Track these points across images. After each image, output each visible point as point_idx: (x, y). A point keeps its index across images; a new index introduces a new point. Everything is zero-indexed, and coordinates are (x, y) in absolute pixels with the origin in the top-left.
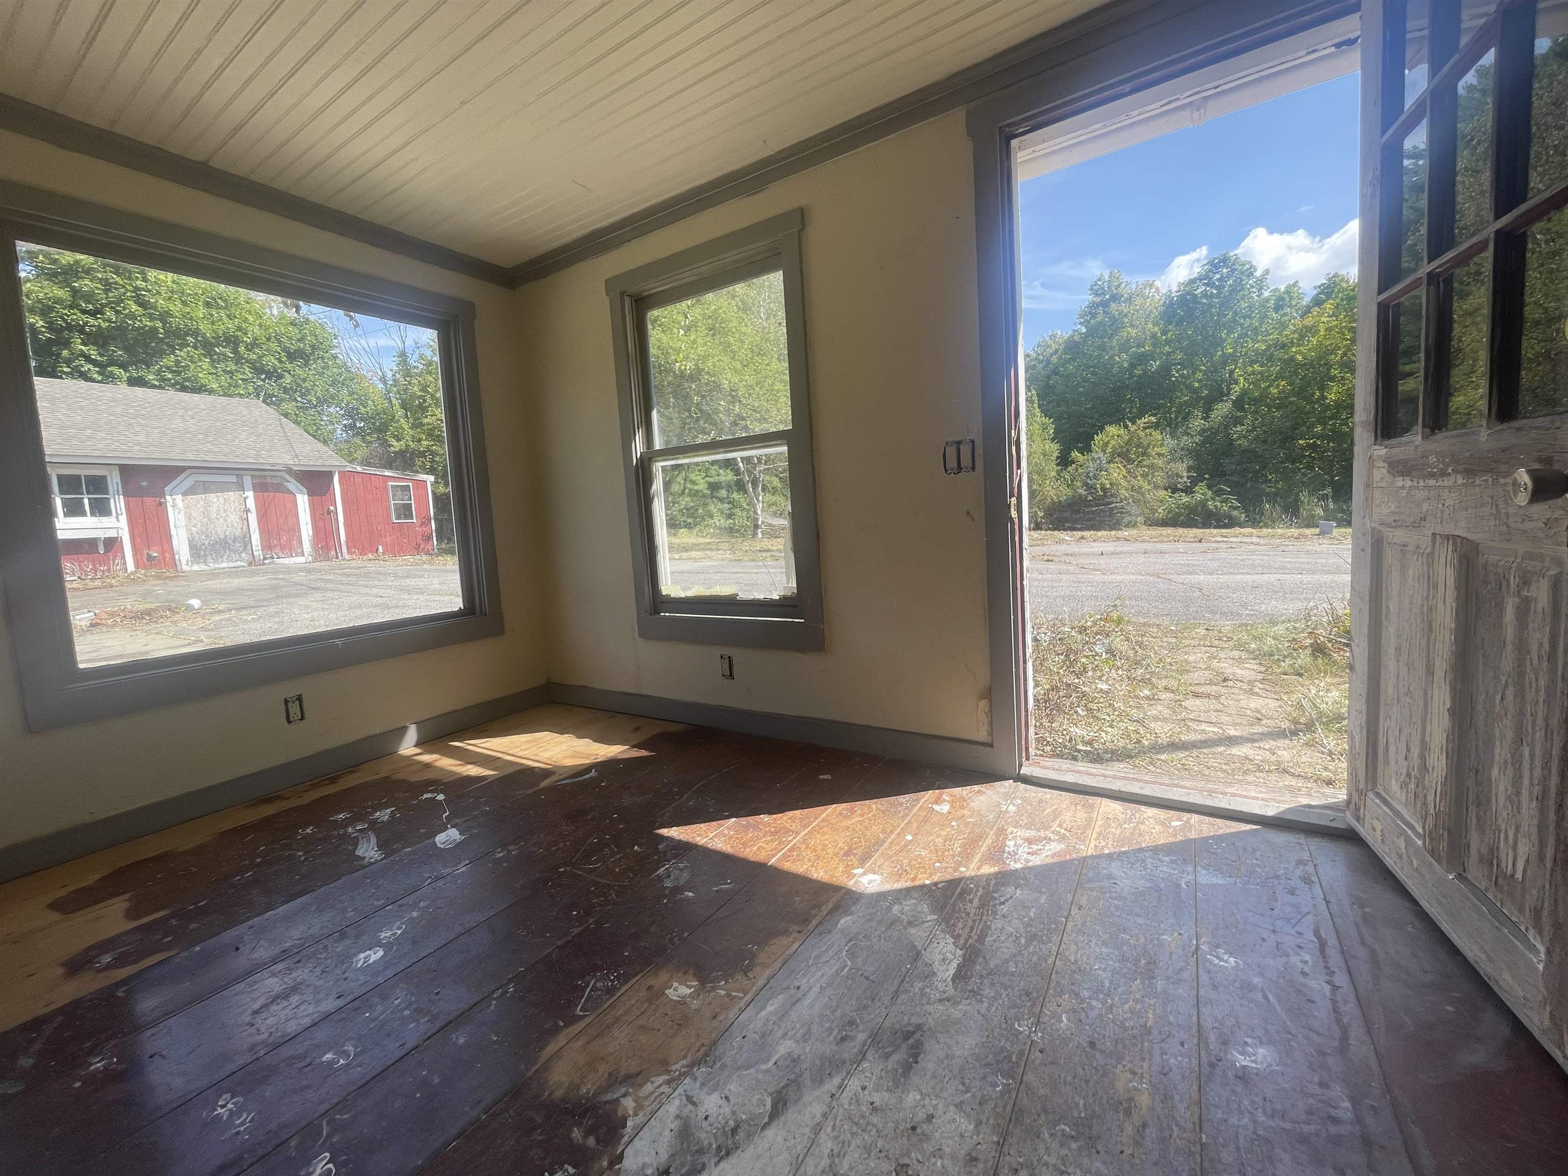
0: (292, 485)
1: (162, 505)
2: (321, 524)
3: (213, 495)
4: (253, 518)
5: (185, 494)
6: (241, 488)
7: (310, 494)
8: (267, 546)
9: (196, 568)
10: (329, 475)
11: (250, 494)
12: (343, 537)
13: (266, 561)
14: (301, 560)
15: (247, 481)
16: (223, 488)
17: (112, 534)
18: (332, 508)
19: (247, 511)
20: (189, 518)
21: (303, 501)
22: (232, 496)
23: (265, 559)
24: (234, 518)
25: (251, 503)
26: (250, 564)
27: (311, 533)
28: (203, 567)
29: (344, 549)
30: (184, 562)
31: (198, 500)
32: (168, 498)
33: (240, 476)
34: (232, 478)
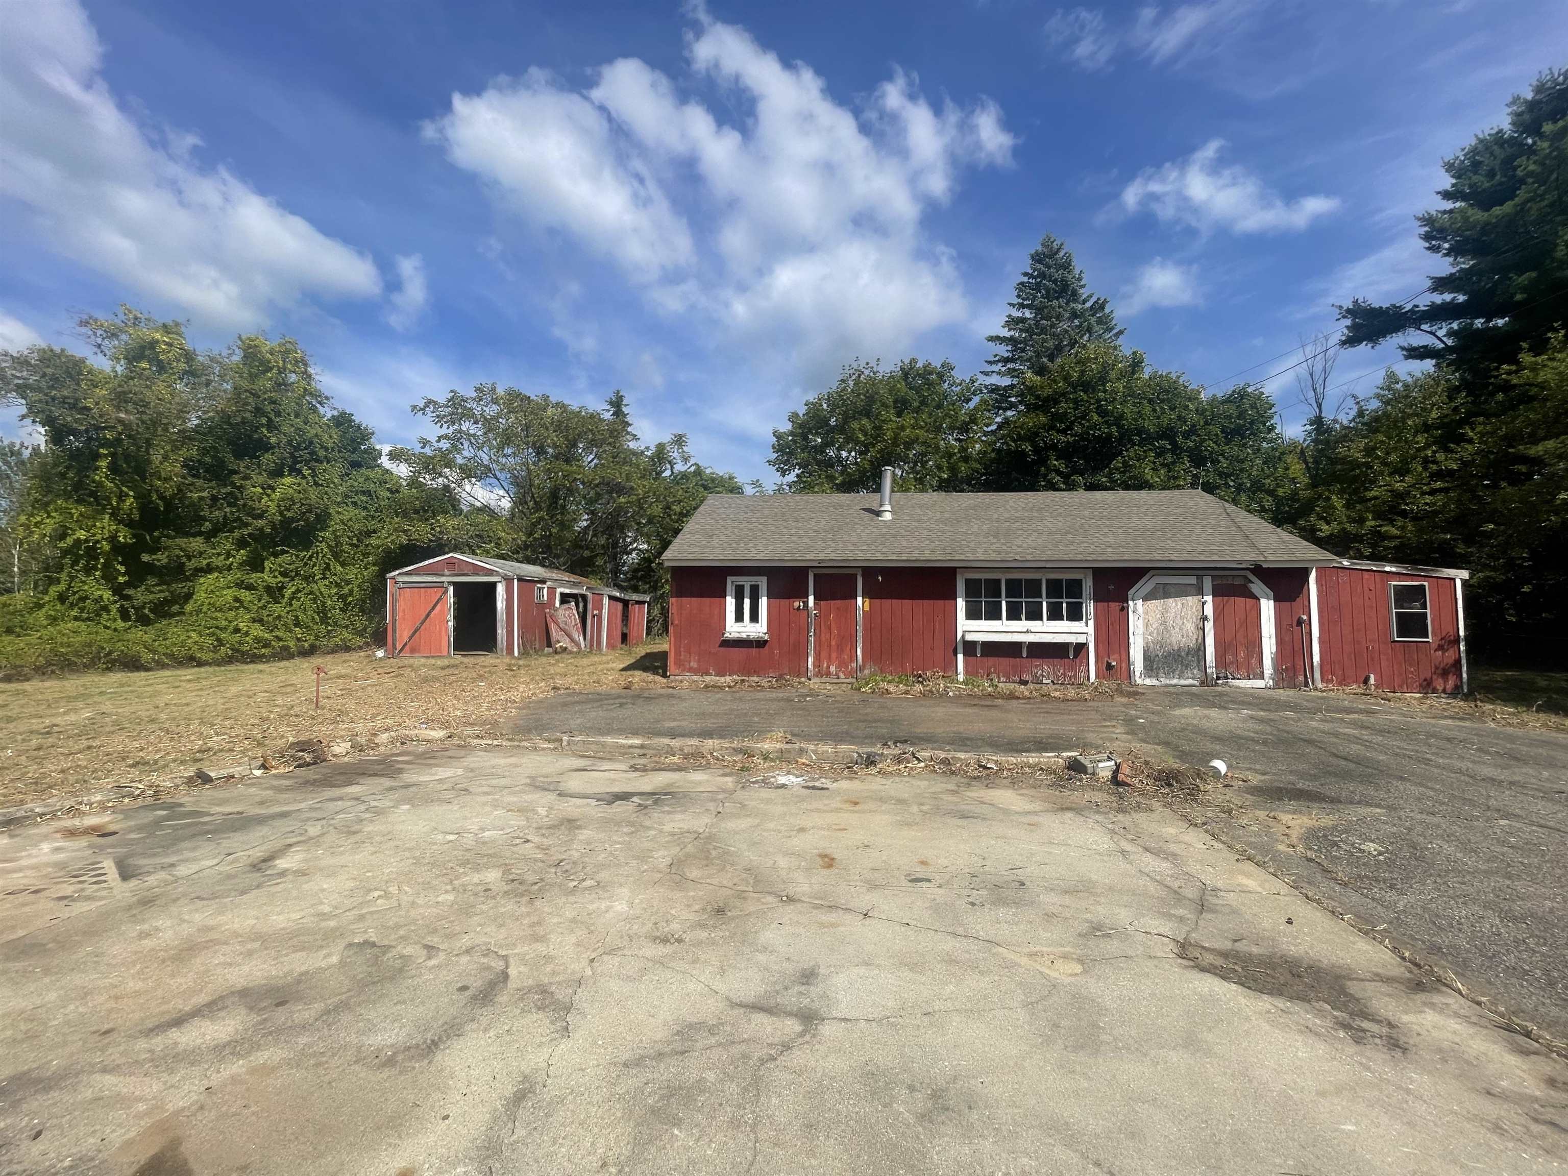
0: (1257, 587)
1: (1124, 610)
2: (1287, 638)
3: (1171, 600)
4: (1209, 626)
5: (1146, 599)
6: (1201, 592)
7: (1276, 599)
8: (1221, 663)
9: (1148, 682)
10: (1305, 572)
11: (1209, 599)
12: (1316, 658)
13: (1220, 682)
14: (1260, 683)
15: (1208, 583)
16: (1181, 591)
17: (1081, 639)
18: (1305, 617)
19: (1204, 618)
20: (1147, 625)
21: (1267, 607)
22: (1192, 601)
23: (1218, 678)
24: (1190, 627)
25: (1209, 610)
26: (1202, 684)
27: (1274, 649)
28: (1154, 682)
29: (1317, 675)
30: (1137, 674)
31: (1156, 605)
32: (1130, 603)
33: (1200, 578)
34: (1193, 580)
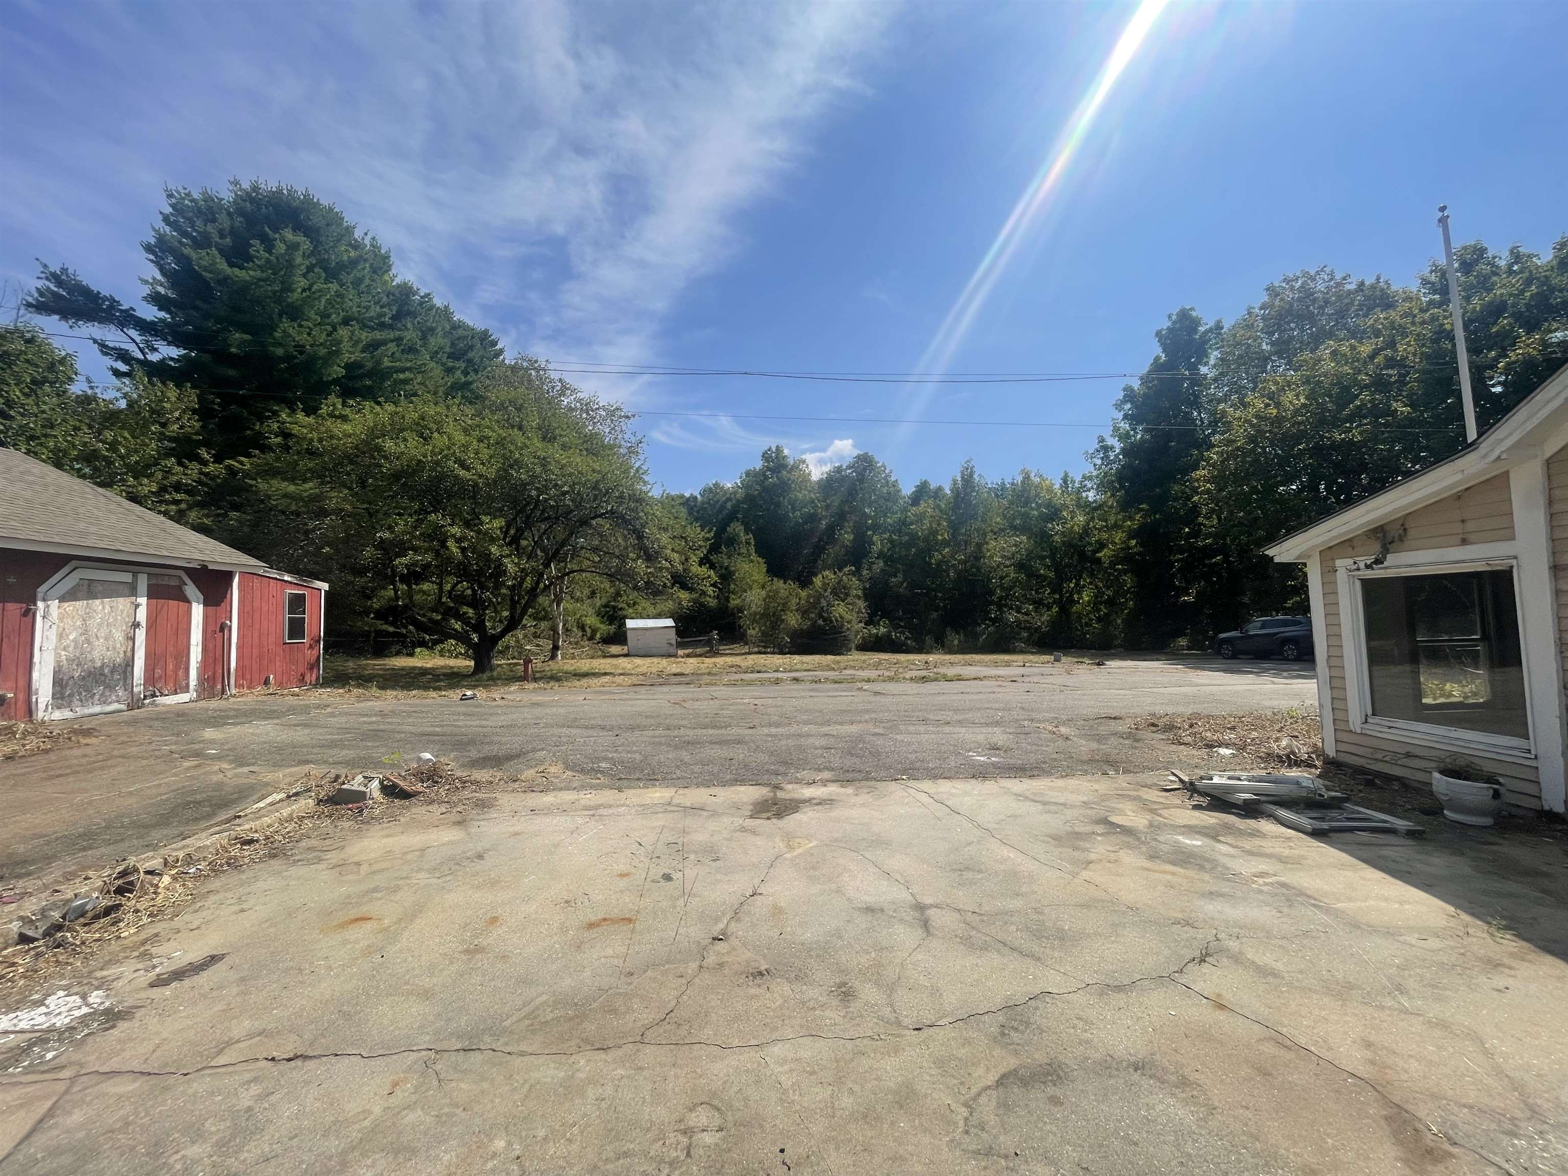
0: (191, 590)
1: (29, 614)
2: (211, 646)
3: (98, 602)
4: (141, 636)
5: (62, 599)
6: (133, 591)
7: (206, 604)
8: (150, 679)
9: (57, 715)
10: (229, 575)
11: (143, 601)
12: (233, 664)
13: (147, 701)
14: (184, 697)
15: (143, 582)
16: (110, 591)
18: (228, 622)
19: (136, 626)
20: (61, 636)
21: (197, 611)
22: (123, 603)
23: (145, 697)
24: (119, 636)
25: (142, 615)
26: (130, 708)
27: (199, 659)
28: (67, 714)
29: (233, 680)
30: (42, 706)
31: (75, 607)
32: (40, 604)
33: (135, 574)
34: (127, 577)
